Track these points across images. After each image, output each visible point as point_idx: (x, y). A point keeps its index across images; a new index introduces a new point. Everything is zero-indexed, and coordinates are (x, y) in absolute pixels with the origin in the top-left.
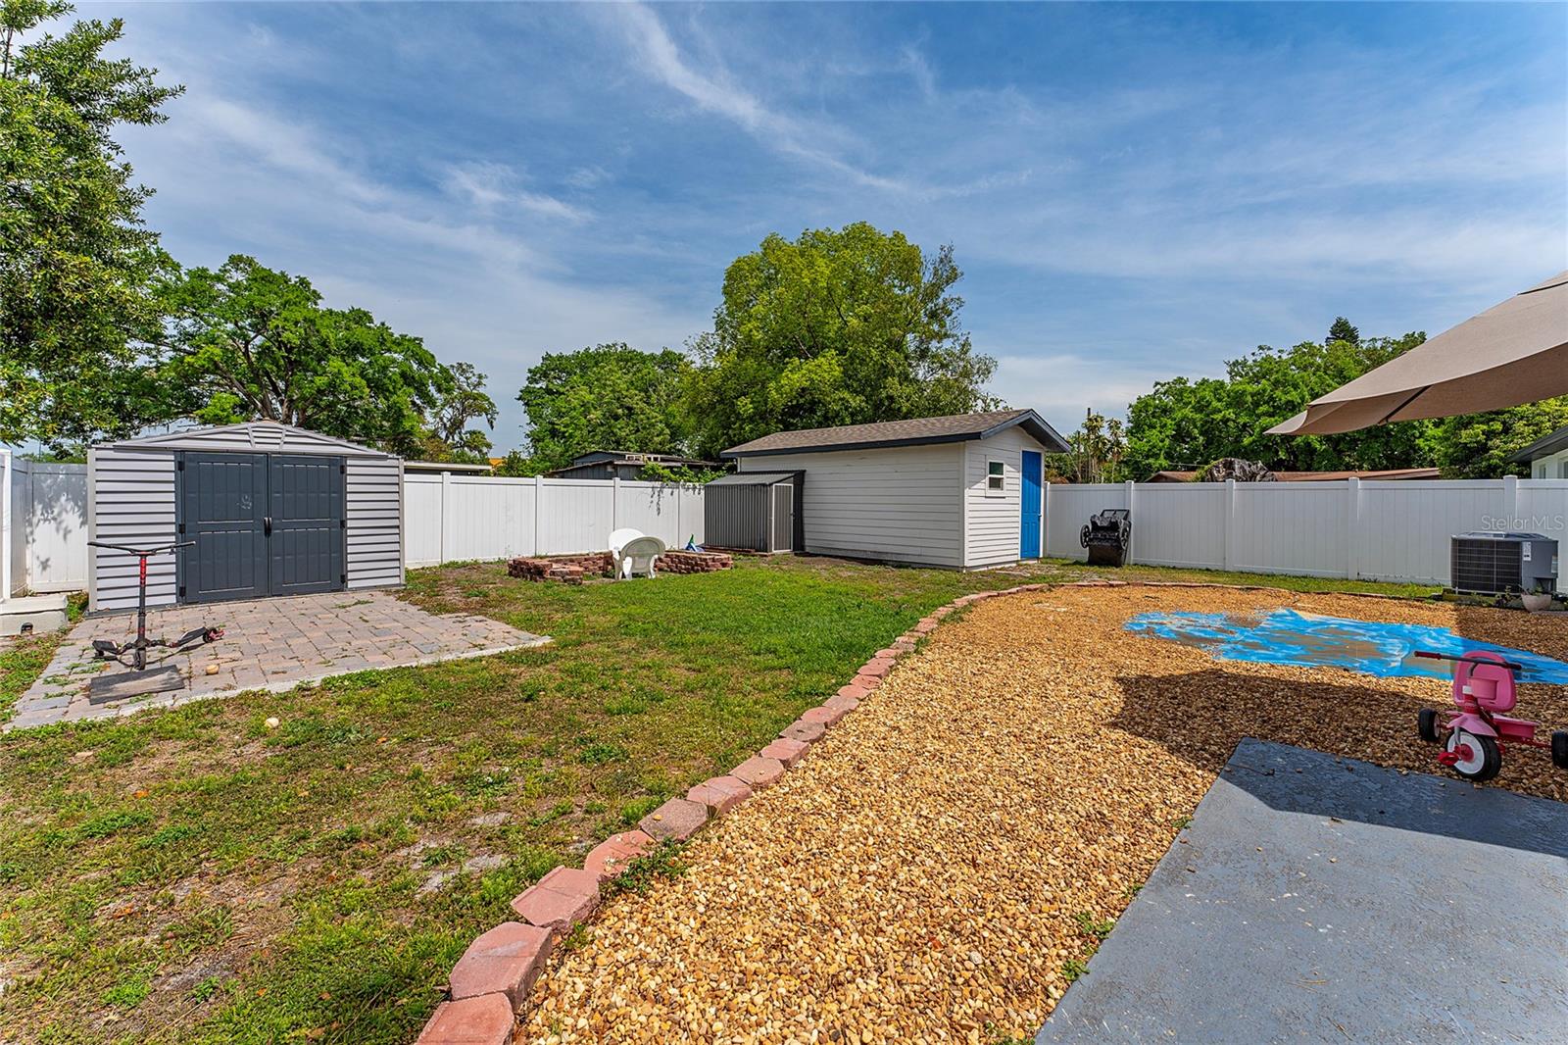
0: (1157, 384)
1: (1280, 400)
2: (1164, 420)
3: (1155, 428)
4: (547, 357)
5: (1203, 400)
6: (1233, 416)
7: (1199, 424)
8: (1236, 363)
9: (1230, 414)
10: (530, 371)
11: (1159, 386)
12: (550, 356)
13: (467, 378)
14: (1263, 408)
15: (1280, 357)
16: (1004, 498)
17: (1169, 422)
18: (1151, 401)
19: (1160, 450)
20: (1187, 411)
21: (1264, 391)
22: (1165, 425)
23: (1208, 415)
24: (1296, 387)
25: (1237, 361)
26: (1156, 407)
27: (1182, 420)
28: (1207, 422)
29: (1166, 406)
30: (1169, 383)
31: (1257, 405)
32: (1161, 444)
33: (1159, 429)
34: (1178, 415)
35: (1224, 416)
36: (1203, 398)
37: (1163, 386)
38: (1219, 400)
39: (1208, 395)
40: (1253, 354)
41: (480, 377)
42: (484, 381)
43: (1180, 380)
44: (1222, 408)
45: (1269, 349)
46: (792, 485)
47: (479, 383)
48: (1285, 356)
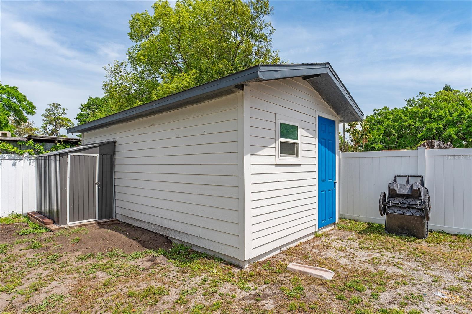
0: (375, 110)
1: (435, 115)
2: (379, 126)
3: (375, 130)
4: (90, 99)
5: (398, 116)
6: (413, 123)
7: (396, 128)
8: (410, 100)
9: (411, 122)
10: (82, 105)
11: (376, 111)
12: (91, 98)
13: (58, 111)
14: (427, 119)
15: (429, 97)
16: (300, 165)
17: (382, 127)
18: (373, 118)
19: (378, 140)
20: (389, 122)
21: (427, 111)
22: (380, 129)
23: (401, 123)
24: (441, 109)
25: (410, 99)
26: (375, 120)
27: (388, 126)
28: (400, 126)
29: (380, 120)
30: (380, 110)
31: (424, 118)
32: (378, 137)
33: (377, 130)
34: (386, 124)
35: (409, 123)
36: (398, 115)
37: (377, 111)
38: (405, 116)
39: (400, 114)
40: (417, 96)
41: (64, 110)
42: (65, 112)
43: (385, 108)
44: (407, 120)
45: (424, 94)
46: (97, 155)
47: (63, 113)
48: (432, 97)
